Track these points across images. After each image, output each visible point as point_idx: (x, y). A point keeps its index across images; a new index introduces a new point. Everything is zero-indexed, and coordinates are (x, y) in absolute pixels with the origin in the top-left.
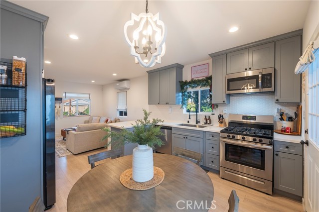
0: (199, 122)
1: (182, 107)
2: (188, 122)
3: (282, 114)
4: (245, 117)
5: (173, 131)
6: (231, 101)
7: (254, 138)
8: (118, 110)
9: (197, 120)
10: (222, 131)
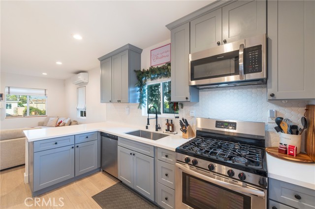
0: (160, 128)
1: (140, 107)
2: (147, 128)
3: (279, 121)
4: (219, 124)
5: (119, 143)
6: (200, 97)
7: (230, 168)
8: (78, 109)
9: (157, 126)
10: (178, 150)
